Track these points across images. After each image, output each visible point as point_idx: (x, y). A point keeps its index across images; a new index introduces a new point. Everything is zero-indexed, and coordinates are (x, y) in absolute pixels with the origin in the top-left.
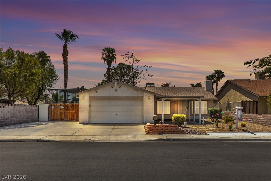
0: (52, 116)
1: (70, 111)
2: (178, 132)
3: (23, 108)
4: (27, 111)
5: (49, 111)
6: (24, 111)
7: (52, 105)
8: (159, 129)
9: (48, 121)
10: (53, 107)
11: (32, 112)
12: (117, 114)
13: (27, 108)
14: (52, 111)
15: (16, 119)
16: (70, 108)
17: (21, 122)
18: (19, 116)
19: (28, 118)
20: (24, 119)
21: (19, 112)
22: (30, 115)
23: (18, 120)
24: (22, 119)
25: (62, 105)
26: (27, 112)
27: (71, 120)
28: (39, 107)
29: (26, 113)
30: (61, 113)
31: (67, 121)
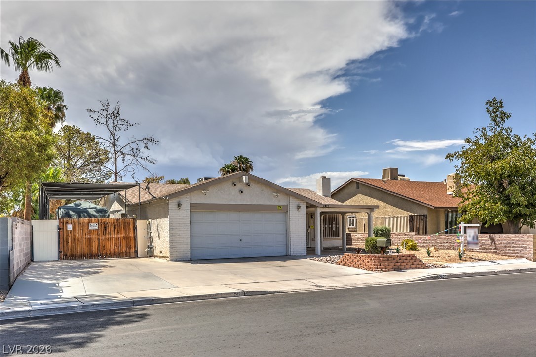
0: (68, 248)
1: (113, 236)
2: (418, 266)
5: (61, 237)
7: (67, 223)
9: (58, 261)
10: (70, 227)
12: (241, 240)
14: (67, 235)
16: (113, 229)
25: (93, 221)
27: (115, 255)
28: (32, 227)
30: (90, 240)
31: (105, 258)
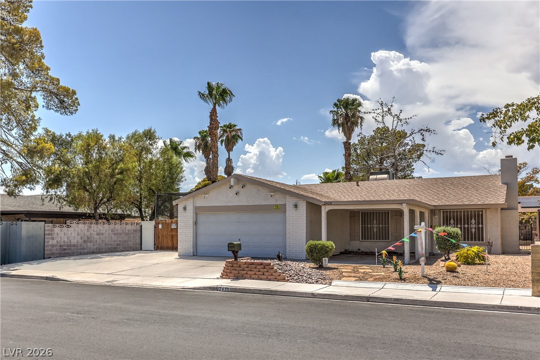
0: (159, 241)
2: (269, 277)
3: (108, 228)
4: (116, 232)
5: (156, 233)
6: (110, 232)
7: (159, 223)
8: (237, 269)
9: (153, 251)
10: (160, 226)
11: (127, 234)
12: (239, 240)
13: (116, 228)
14: (159, 232)
15: (94, 245)
17: (104, 250)
18: (98, 241)
19: (117, 245)
20: (110, 246)
21: (100, 235)
22: (122, 240)
23: (96, 248)
24: (106, 244)
25: (174, 222)
26: (115, 234)
28: (141, 226)
29: (113, 236)
30: (172, 237)
